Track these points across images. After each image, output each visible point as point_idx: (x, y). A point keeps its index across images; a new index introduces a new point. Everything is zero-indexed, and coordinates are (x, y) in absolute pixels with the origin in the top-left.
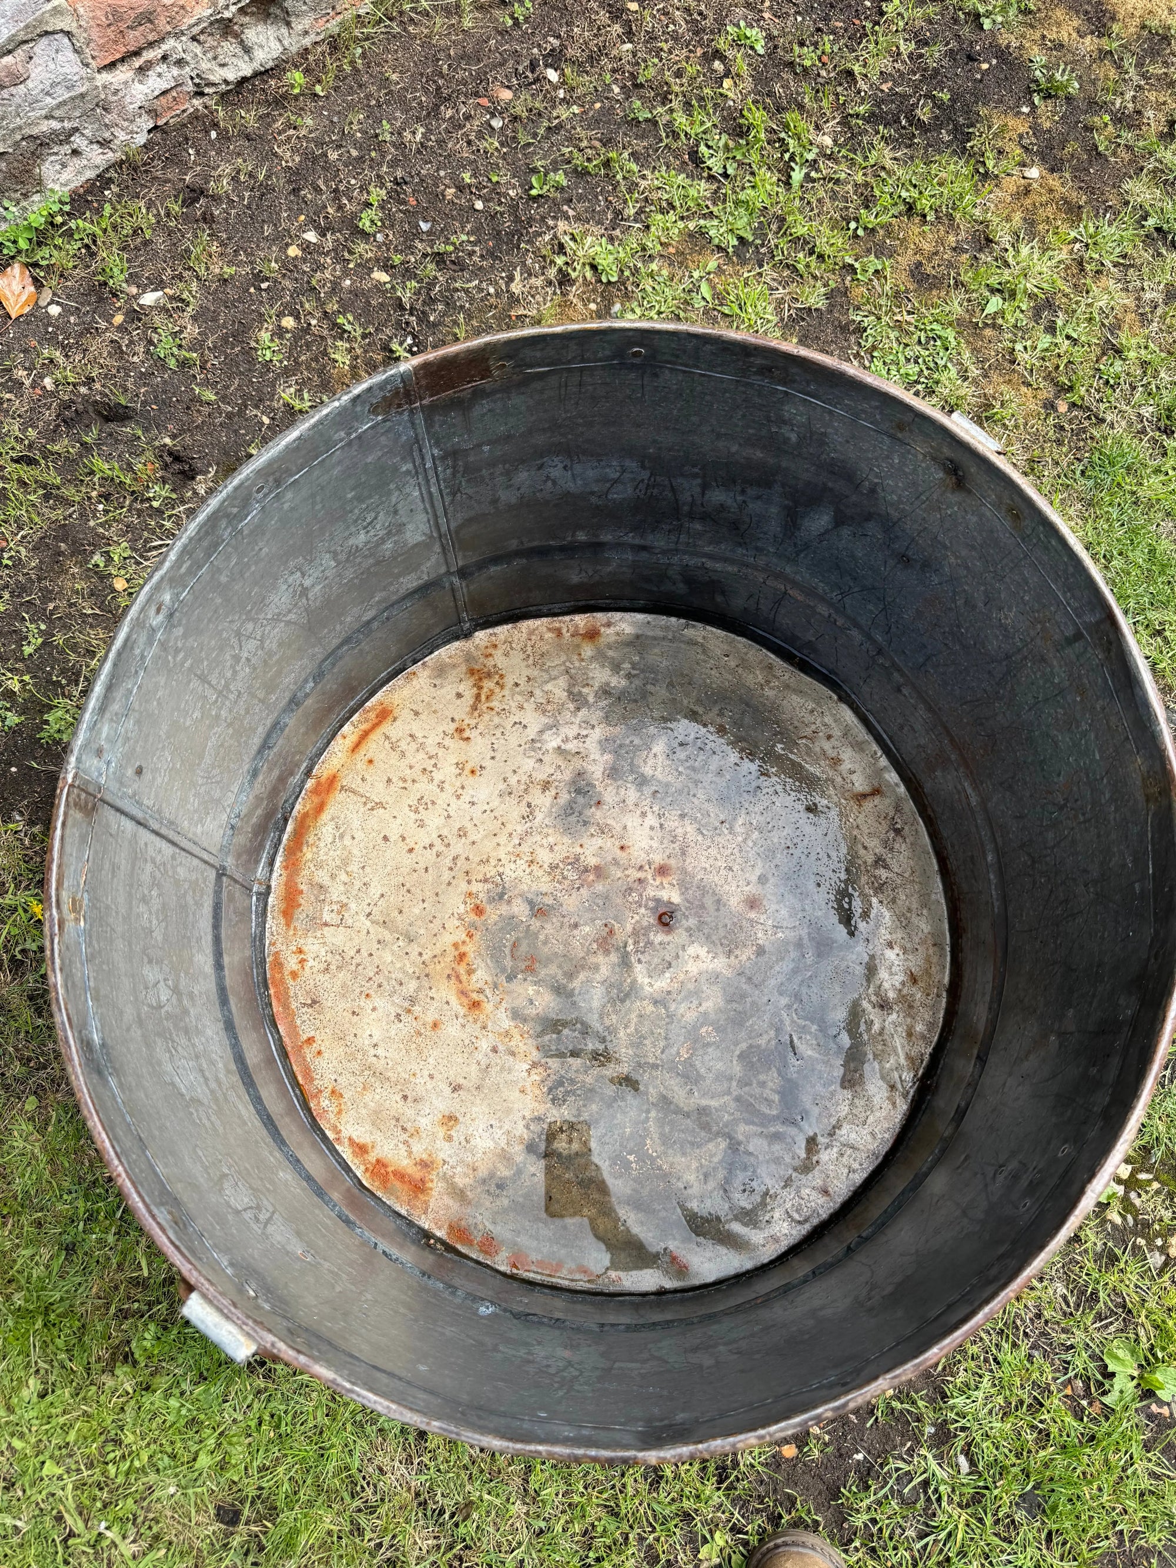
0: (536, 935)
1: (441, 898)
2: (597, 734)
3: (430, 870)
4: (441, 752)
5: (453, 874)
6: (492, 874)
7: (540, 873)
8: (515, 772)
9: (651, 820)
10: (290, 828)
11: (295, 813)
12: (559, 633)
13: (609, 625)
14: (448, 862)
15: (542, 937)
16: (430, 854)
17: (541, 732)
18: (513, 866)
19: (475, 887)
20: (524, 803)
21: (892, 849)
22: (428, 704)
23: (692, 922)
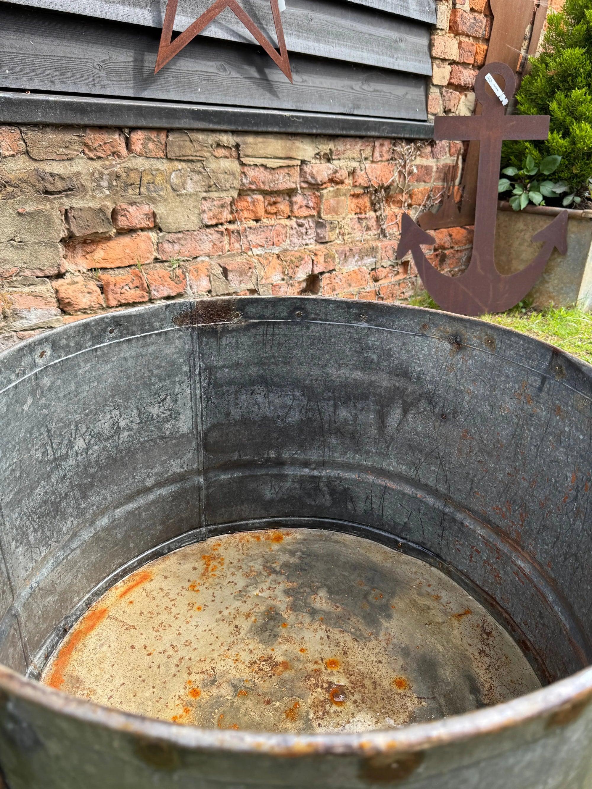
0: (238, 709)
1: (167, 685)
2: (281, 587)
3: (162, 667)
4: (179, 598)
5: (178, 669)
6: (207, 668)
7: (243, 667)
8: (227, 608)
9: (321, 633)
10: (66, 639)
11: (72, 630)
12: (258, 538)
13: (287, 534)
14: (176, 661)
15: (243, 710)
16: (163, 658)
17: (247, 586)
18: (223, 663)
19: (194, 677)
20: (233, 625)
21: (488, 645)
22: (175, 572)
23: (357, 697)
